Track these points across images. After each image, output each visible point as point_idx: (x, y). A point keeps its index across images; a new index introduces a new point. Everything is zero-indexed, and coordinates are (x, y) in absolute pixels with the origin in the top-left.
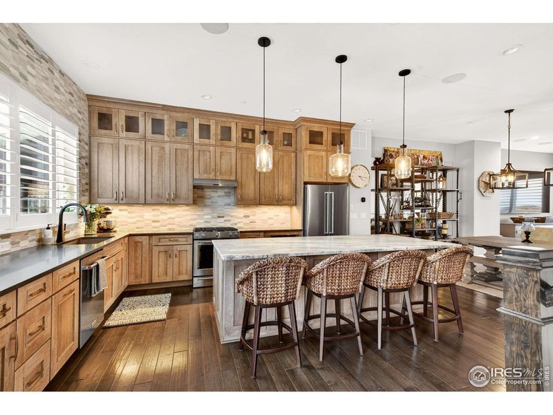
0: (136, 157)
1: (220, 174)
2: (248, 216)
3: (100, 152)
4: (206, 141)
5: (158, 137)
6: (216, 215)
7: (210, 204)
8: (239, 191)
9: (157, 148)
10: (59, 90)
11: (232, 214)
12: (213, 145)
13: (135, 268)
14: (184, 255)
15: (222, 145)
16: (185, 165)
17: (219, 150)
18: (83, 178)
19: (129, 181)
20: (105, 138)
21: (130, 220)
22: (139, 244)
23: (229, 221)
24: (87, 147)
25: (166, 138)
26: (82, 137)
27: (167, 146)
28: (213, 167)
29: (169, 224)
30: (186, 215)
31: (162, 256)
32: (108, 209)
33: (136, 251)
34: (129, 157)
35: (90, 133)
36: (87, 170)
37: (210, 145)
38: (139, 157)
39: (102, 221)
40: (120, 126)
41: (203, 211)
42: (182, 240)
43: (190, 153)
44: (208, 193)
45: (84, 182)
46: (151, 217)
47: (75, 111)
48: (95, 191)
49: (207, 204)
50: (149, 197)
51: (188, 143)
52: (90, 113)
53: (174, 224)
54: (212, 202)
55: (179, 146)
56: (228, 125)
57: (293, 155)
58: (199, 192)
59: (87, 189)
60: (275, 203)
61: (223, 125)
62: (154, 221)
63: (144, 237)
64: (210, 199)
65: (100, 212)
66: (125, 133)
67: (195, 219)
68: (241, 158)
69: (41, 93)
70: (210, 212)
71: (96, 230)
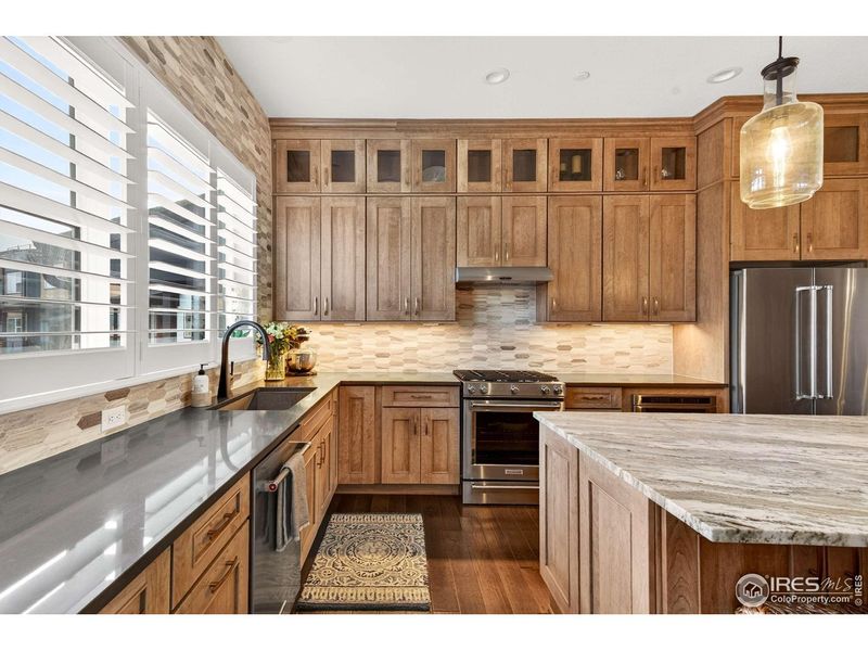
0: (349, 229)
1: (512, 256)
2: (568, 348)
3: (290, 225)
4: (482, 186)
5: (389, 186)
6: (497, 344)
7: (485, 320)
8: (552, 291)
9: (387, 210)
10: (224, 99)
11: (532, 343)
12: (496, 194)
13: (351, 451)
14: (442, 429)
15: (516, 192)
16: (440, 241)
17: (509, 202)
18: (263, 274)
19: (338, 278)
20: (299, 198)
21: (337, 353)
22: (357, 402)
23: (526, 356)
24: (269, 217)
25: (404, 189)
26: (262, 197)
27: (405, 204)
28: (496, 240)
29: (406, 361)
30: (437, 344)
31: (400, 428)
32: (302, 332)
33: (352, 416)
34: (339, 230)
35: (275, 191)
36: (269, 260)
37: (490, 194)
38: (355, 229)
39: (293, 353)
40: (323, 171)
41: (471, 335)
42: (439, 398)
43: (451, 214)
44: (481, 297)
45: (265, 280)
46: (374, 347)
47: (251, 145)
48: (282, 297)
49: (480, 320)
50: (372, 307)
51: (446, 194)
52: (274, 153)
53: (414, 361)
54: (489, 317)
55: (429, 201)
56: (530, 147)
57: (689, 198)
58: (464, 295)
59: (269, 295)
60: (640, 316)
61: (520, 147)
62: (378, 356)
63: (366, 390)
64: (484, 310)
65: (290, 337)
66: (330, 184)
67: (456, 352)
68: (559, 217)
69: (192, 98)
70: (485, 337)
71: (284, 373)
